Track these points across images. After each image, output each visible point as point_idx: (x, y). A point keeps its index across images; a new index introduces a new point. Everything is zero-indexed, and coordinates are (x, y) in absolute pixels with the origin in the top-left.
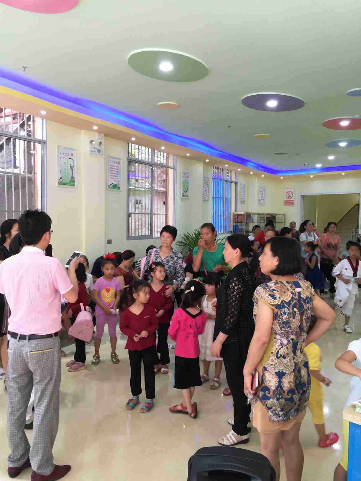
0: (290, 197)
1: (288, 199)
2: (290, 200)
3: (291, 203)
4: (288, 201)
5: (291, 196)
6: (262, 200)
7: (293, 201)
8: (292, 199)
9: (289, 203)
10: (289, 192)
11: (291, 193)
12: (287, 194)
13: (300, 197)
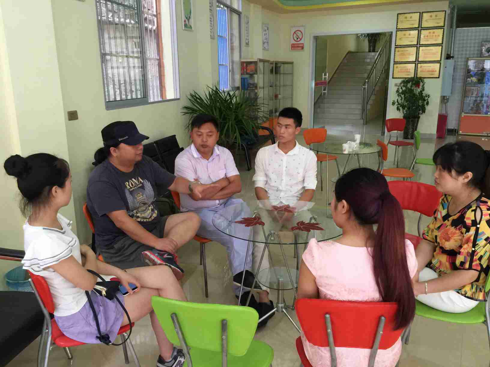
0: (299, 39)
1: (295, 41)
2: (299, 43)
3: (300, 47)
4: (296, 44)
5: (301, 37)
6: (266, 43)
7: (303, 44)
8: (301, 42)
9: (298, 47)
10: (297, 32)
11: (299, 32)
12: (295, 35)
13: (312, 38)
